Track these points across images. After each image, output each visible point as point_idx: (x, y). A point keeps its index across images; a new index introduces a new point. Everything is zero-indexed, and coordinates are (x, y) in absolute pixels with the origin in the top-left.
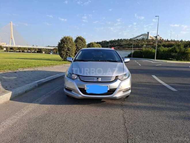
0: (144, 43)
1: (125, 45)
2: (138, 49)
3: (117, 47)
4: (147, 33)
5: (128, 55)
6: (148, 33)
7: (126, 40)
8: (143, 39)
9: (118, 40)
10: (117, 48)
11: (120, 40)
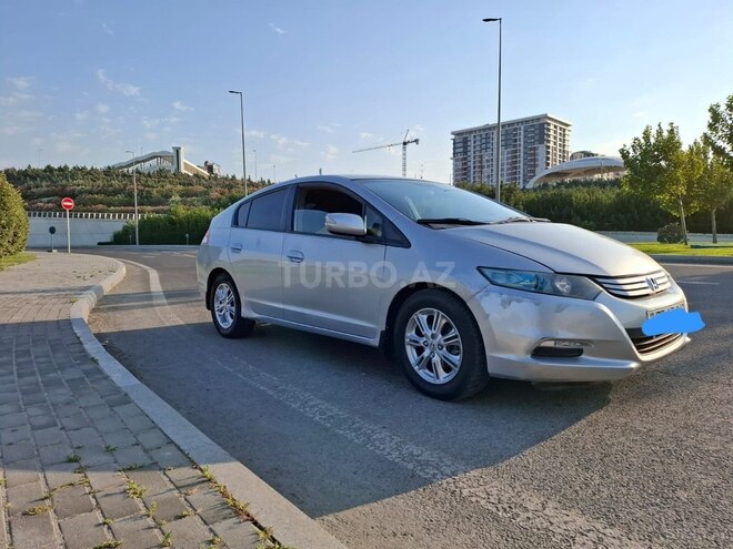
0: (169, 186)
1: (90, 192)
2: (150, 208)
3: (48, 202)
4: (172, 151)
5: (112, 235)
6: (178, 151)
7: (89, 173)
8: (161, 174)
9: (49, 169)
10: (50, 205)
11: (60, 169)
